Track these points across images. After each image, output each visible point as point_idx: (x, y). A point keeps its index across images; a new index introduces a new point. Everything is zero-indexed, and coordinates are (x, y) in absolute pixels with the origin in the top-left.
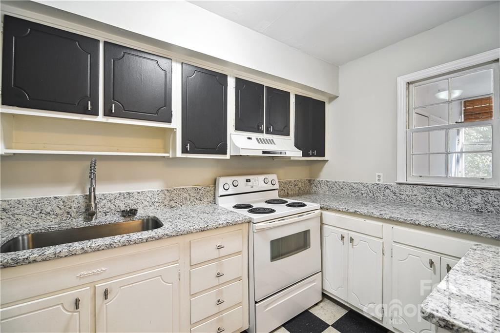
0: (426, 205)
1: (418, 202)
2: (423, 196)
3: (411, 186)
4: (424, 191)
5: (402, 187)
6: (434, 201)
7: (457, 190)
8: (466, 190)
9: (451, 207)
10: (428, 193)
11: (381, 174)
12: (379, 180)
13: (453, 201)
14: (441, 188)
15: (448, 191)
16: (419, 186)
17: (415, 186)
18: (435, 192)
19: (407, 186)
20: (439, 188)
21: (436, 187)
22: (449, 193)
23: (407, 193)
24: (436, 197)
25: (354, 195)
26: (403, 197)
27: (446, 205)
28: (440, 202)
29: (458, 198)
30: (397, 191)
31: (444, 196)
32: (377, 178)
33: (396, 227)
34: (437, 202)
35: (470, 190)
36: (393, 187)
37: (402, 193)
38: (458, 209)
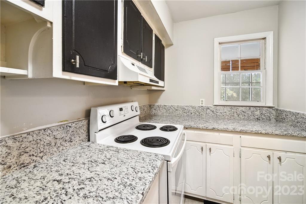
0: (231, 118)
1: (227, 116)
2: (230, 112)
3: (223, 107)
4: (230, 110)
5: (218, 108)
6: (236, 115)
7: (248, 108)
8: (252, 108)
9: (245, 118)
10: (233, 110)
11: (204, 100)
12: (202, 104)
13: (246, 115)
14: (239, 107)
15: (243, 109)
16: (228, 107)
17: (225, 107)
18: (237, 110)
19: (221, 107)
20: (238, 107)
21: (237, 107)
22: (244, 110)
23: (221, 111)
24: (237, 112)
25: (185, 114)
26: (218, 114)
27: (242, 117)
28: (239, 115)
29: (248, 113)
30: (215, 111)
31: (241, 112)
32: (201, 102)
33: (243, 136)
34: (237, 116)
35: (254, 108)
36: (212, 108)
37: (217, 111)
38: (249, 119)
